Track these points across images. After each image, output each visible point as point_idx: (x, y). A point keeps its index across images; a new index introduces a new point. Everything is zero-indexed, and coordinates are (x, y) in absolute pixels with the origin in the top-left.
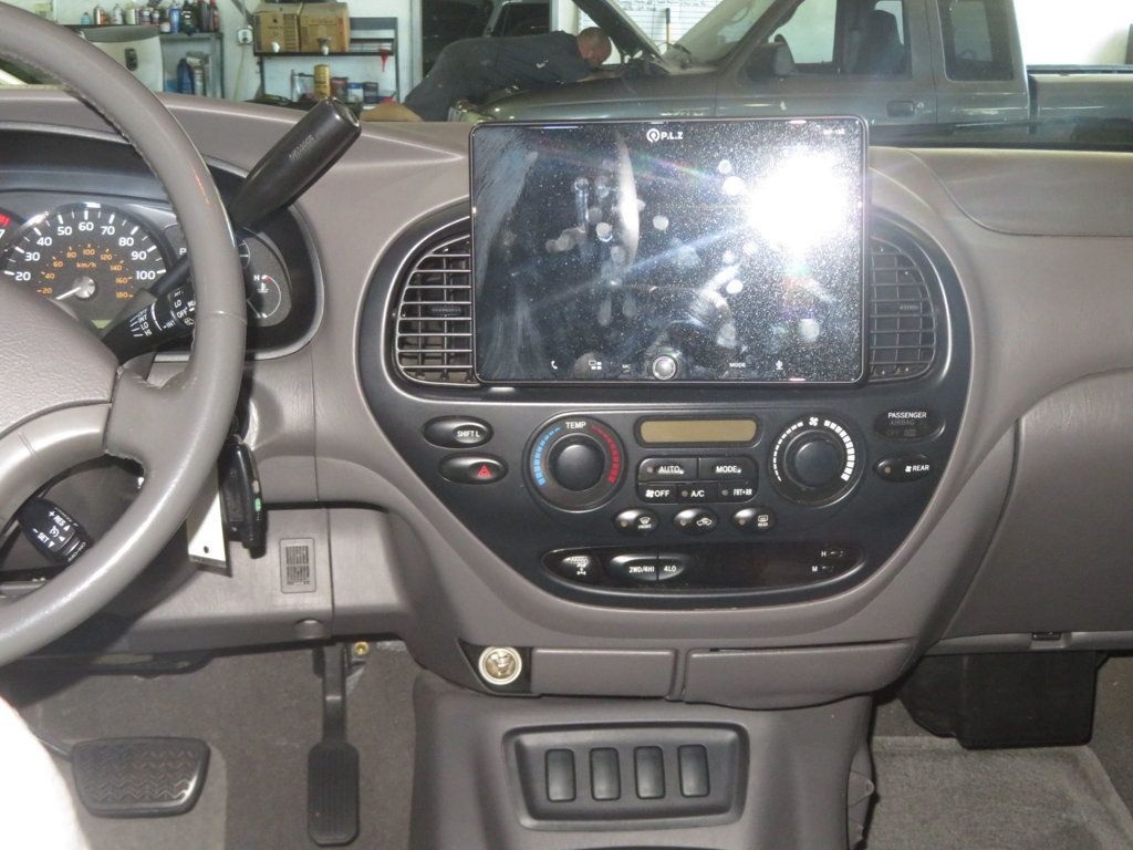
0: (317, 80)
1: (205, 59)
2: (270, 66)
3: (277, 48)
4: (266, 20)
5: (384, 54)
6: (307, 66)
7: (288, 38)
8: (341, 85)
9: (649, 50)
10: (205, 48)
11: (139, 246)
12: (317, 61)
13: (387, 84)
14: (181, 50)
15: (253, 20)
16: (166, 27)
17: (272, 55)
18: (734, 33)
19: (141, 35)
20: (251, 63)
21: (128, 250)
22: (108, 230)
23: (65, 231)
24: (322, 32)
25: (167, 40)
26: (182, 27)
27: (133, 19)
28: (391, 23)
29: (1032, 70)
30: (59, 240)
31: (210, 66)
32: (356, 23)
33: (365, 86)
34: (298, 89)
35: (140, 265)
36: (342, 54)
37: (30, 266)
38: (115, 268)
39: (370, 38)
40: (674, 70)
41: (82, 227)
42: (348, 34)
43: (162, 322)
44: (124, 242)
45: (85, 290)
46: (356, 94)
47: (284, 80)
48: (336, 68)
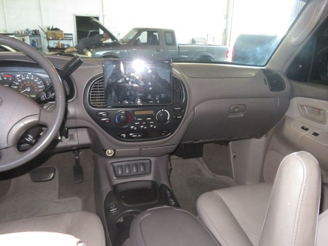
0: (59, 44)
1: (37, 40)
2: (50, 41)
3: (51, 38)
4: (48, 34)
5: (70, 40)
6: (57, 42)
7: (53, 37)
8: (63, 45)
9: (117, 40)
10: (37, 38)
11: (38, 81)
12: (58, 41)
13: (71, 45)
14: (33, 38)
15: (46, 33)
16: (30, 34)
17: (50, 39)
18: (131, 38)
19: (25, 36)
20: (46, 41)
21: (36, 82)
22: (32, 78)
23: (23, 79)
24: (59, 36)
25: (30, 36)
26: (33, 34)
27: (23, 33)
28: (71, 34)
29: (179, 44)
30: (22, 80)
31: (39, 41)
32: (65, 34)
33: (67, 45)
34: (55, 45)
35: (39, 85)
36: (62, 39)
37: (17, 85)
38: (34, 85)
39: (67, 37)
40: (121, 43)
41: (27, 78)
42: (64, 36)
43: (47, 97)
44: (35, 80)
45: (29, 90)
46: (66, 47)
47: (53, 44)
48: (62, 42)
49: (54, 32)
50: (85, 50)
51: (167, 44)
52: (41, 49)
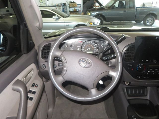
0: (74, 9)
1: (65, 8)
2: (70, 8)
3: (71, 7)
4: (70, 4)
5: (80, 7)
6: (73, 8)
8: (76, 10)
10: (65, 7)
12: (74, 8)
13: (80, 10)
14: (63, 7)
15: (69, 5)
16: (62, 5)
17: (70, 7)
18: (111, 4)
22: (91, 43)
24: (75, 5)
26: (63, 5)
27: (59, 5)
28: (80, 4)
29: (136, 7)
31: (66, 8)
32: (77, 4)
33: (78, 10)
34: (73, 10)
36: (76, 7)
39: (78, 6)
44: (93, 44)
46: (77, 11)
47: (72, 9)
48: (76, 8)
49: (72, 3)
50: (87, 12)
51: (130, 8)
52: (67, 12)
